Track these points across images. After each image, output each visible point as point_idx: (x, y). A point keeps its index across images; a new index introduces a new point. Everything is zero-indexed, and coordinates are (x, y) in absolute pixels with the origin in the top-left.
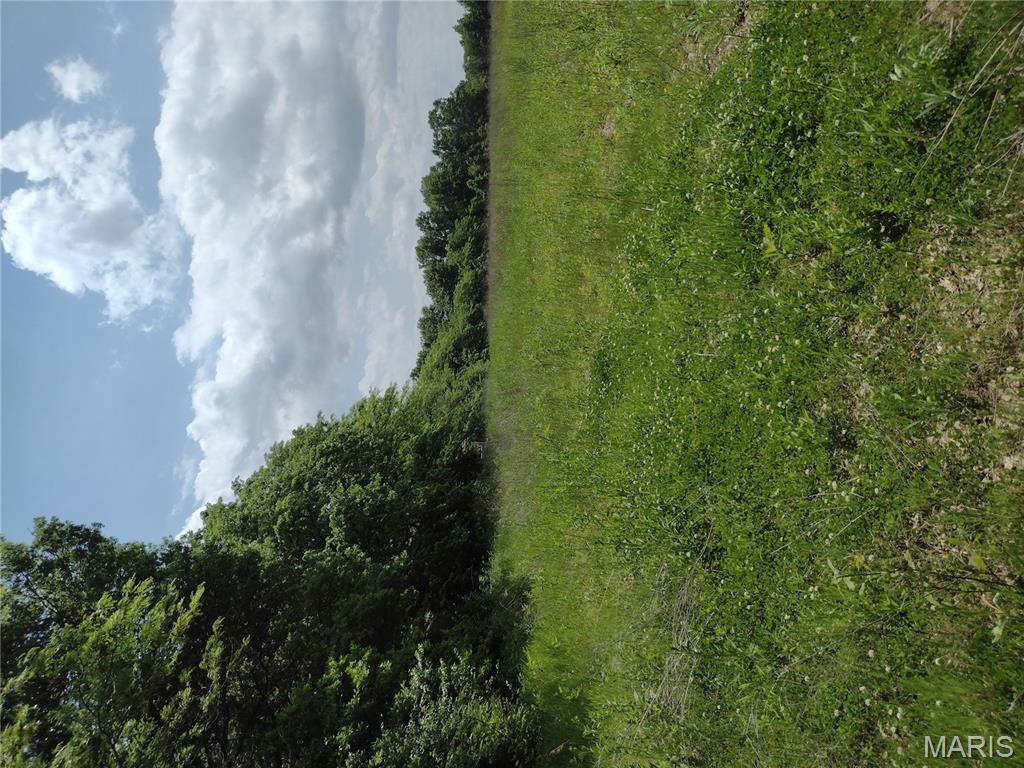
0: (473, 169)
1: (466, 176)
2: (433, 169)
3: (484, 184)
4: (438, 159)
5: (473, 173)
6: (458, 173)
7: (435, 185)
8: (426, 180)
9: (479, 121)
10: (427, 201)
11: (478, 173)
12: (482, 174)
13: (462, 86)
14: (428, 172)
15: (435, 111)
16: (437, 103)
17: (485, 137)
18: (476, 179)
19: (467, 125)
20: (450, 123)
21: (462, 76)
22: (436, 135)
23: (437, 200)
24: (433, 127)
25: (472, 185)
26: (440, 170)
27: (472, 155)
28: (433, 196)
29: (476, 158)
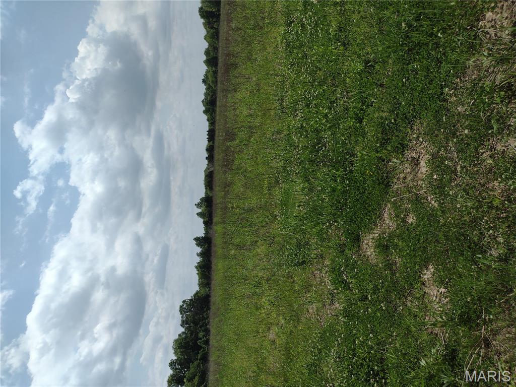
0: (201, 335)
1: (197, 338)
2: (180, 335)
3: (207, 342)
4: (183, 330)
5: (201, 336)
6: (193, 337)
7: (180, 344)
8: (176, 341)
9: (205, 309)
10: (176, 353)
11: (204, 336)
12: (206, 337)
13: (197, 293)
14: (177, 337)
15: (183, 305)
16: (184, 302)
17: (208, 317)
18: (203, 340)
19: (199, 312)
20: (190, 311)
21: (197, 288)
22: (182, 317)
23: (181, 352)
24: (181, 313)
25: (200, 343)
26: (184, 336)
27: (201, 327)
28: (179, 350)
29: (203, 328)
